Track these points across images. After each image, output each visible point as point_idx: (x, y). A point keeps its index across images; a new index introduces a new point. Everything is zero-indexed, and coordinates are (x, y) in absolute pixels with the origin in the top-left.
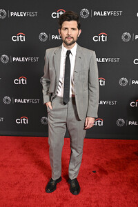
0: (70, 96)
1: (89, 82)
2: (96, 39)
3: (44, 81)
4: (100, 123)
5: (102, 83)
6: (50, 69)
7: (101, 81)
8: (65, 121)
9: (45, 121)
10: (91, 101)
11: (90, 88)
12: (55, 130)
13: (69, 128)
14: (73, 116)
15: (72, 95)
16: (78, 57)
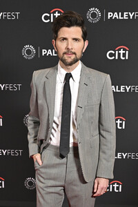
0: (71, 145)
1: (100, 122)
2: (111, 55)
3: (29, 121)
4: (118, 188)
5: (121, 125)
6: (40, 102)
7: (119, 122)
8: (62, 183)
9: (31, 183)
10: (104, 152)
11: (102, 132)
12: (47, 197)
13: (69, 195)
14: (75, 175)
15: (74, 143)
16: (83, 84)
